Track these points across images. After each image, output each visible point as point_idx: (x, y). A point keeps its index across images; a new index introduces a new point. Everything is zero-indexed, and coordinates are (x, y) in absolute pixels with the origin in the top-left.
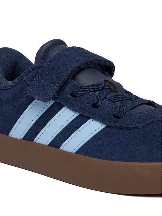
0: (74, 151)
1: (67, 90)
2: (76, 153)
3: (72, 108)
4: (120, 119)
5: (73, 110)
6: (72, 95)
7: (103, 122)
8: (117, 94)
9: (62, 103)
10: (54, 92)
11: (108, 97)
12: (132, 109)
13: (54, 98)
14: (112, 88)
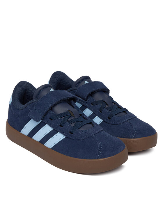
0: (50, 148)
1: (48, 116)
2: (51, 148)
3: (50, 125)
4: (73, 134)
5: (51, 127)
6: (50, 119)
7: (64, 135)
8: (74, 118)
9: (45, 122)
10: (41, 117)
11: (69, 120)
12: (79, 128)
13: (42, 119)
14: (72, 114)
